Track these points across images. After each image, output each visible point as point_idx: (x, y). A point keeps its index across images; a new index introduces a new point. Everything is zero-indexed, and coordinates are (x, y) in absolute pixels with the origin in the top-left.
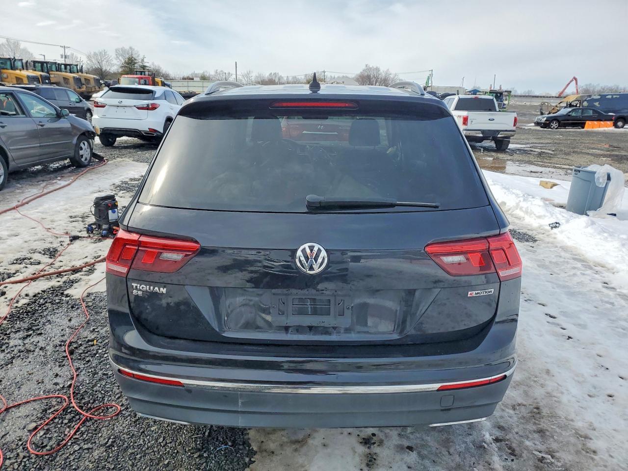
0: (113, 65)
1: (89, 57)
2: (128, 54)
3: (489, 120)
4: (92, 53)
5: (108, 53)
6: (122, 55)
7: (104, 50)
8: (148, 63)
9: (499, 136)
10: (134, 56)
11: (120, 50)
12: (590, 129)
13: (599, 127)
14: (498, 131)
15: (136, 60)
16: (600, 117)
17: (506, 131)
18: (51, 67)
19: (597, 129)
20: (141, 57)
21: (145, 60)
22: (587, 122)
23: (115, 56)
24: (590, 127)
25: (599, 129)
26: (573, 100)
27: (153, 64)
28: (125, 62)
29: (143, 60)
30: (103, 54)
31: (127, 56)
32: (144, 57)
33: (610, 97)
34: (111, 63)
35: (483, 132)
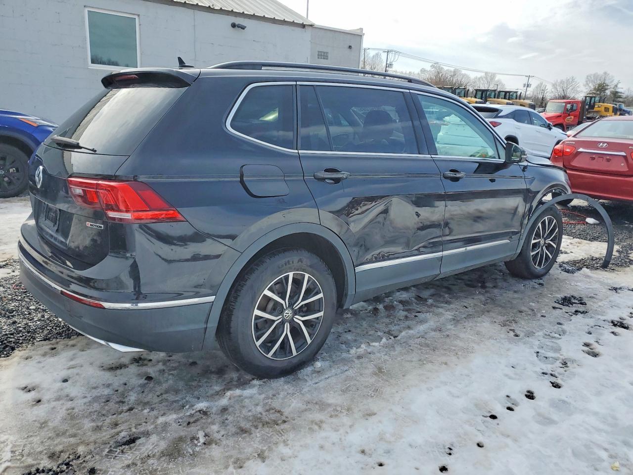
0: (578, 92)
1: (554, 85)
2: (600, 80)
4: (559, 81)
5: (575, 80)
6: (592, 81)
7: (573, 78)
8: (622, 88)
10: (607, 82)
11: (592, 77)
15: (608, 86)
18: (512, 95)
20: (615, 82)
21: (619, 86)
23: (585, 83)
27: (628, 90)
28: (595, 89)
29: (616, 86)
30: (571, 81)
31: (599, 82)
32: (619, 82)
34: (576, 90)
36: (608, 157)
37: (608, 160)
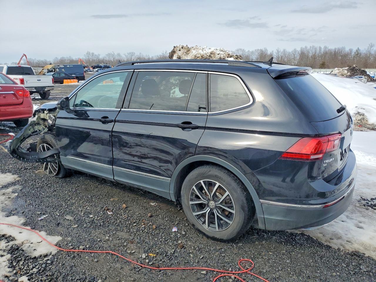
3: (38, 80)
9: (46, 90)
12: (67, 84)
13: (71, 83)
14: (45, 87)
16: (69, 78)
17: (49, 87)
19: (70, 84)
22: (64, 80)
24: (66, 82)
25: (71, 84)
26: (50, 68)
33: (68, 66)
35: (36, 88)
36: (4, 95)
37: (4, 97)
